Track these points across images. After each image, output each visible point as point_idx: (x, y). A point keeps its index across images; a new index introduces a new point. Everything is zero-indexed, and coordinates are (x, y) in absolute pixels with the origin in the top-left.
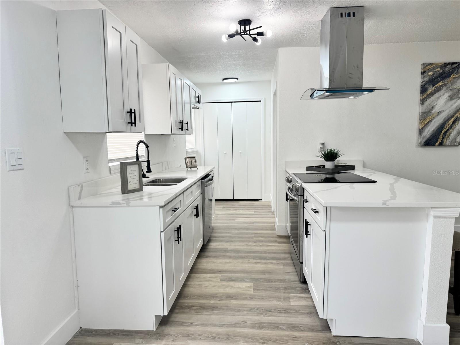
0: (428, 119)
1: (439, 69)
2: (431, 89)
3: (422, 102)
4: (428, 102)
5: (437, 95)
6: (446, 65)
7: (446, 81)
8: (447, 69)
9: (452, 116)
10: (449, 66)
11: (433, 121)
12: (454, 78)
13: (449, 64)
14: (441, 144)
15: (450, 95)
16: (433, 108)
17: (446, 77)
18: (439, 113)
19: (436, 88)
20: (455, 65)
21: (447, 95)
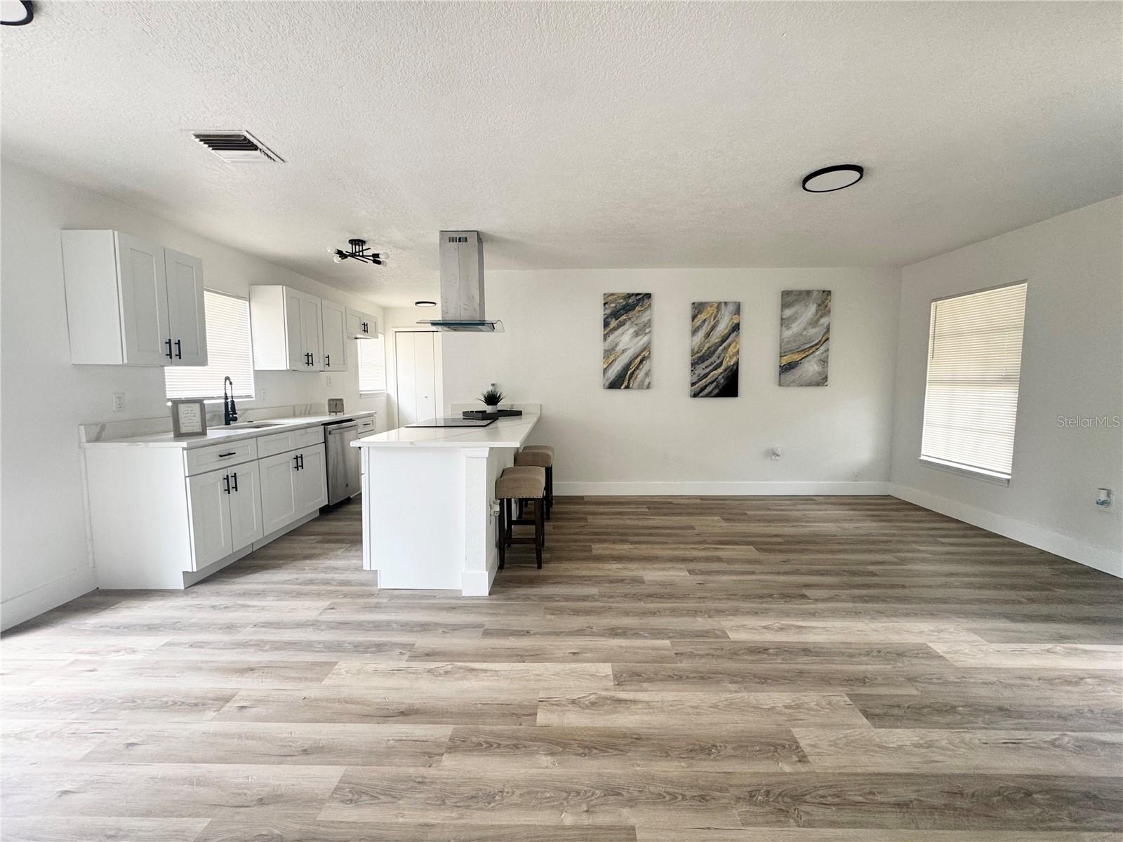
0: (612, 358)
1: (622, 300)
2: (613, 323)
3: (606, 337)
4: (612, 337)
5: (620, 330)
6: (630, 296)
7: (631, 314)
8: (631, 301)
9: (639, 355)
10: (632, 298)
11: (618, 360)
12: (640, 311)
13: (633, 294)
14: (627, 387)
15: (635, 331)
16: (617, 345)
17: (630, 310)
18: (624, 351)
19: (620, 322)
20: (640, 297)
21: (631, 331)
